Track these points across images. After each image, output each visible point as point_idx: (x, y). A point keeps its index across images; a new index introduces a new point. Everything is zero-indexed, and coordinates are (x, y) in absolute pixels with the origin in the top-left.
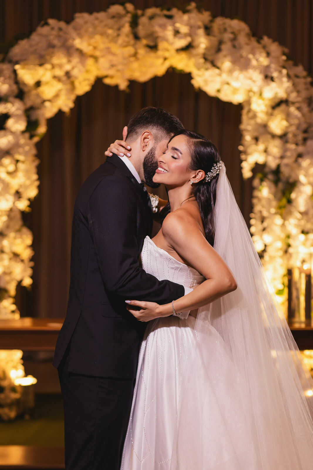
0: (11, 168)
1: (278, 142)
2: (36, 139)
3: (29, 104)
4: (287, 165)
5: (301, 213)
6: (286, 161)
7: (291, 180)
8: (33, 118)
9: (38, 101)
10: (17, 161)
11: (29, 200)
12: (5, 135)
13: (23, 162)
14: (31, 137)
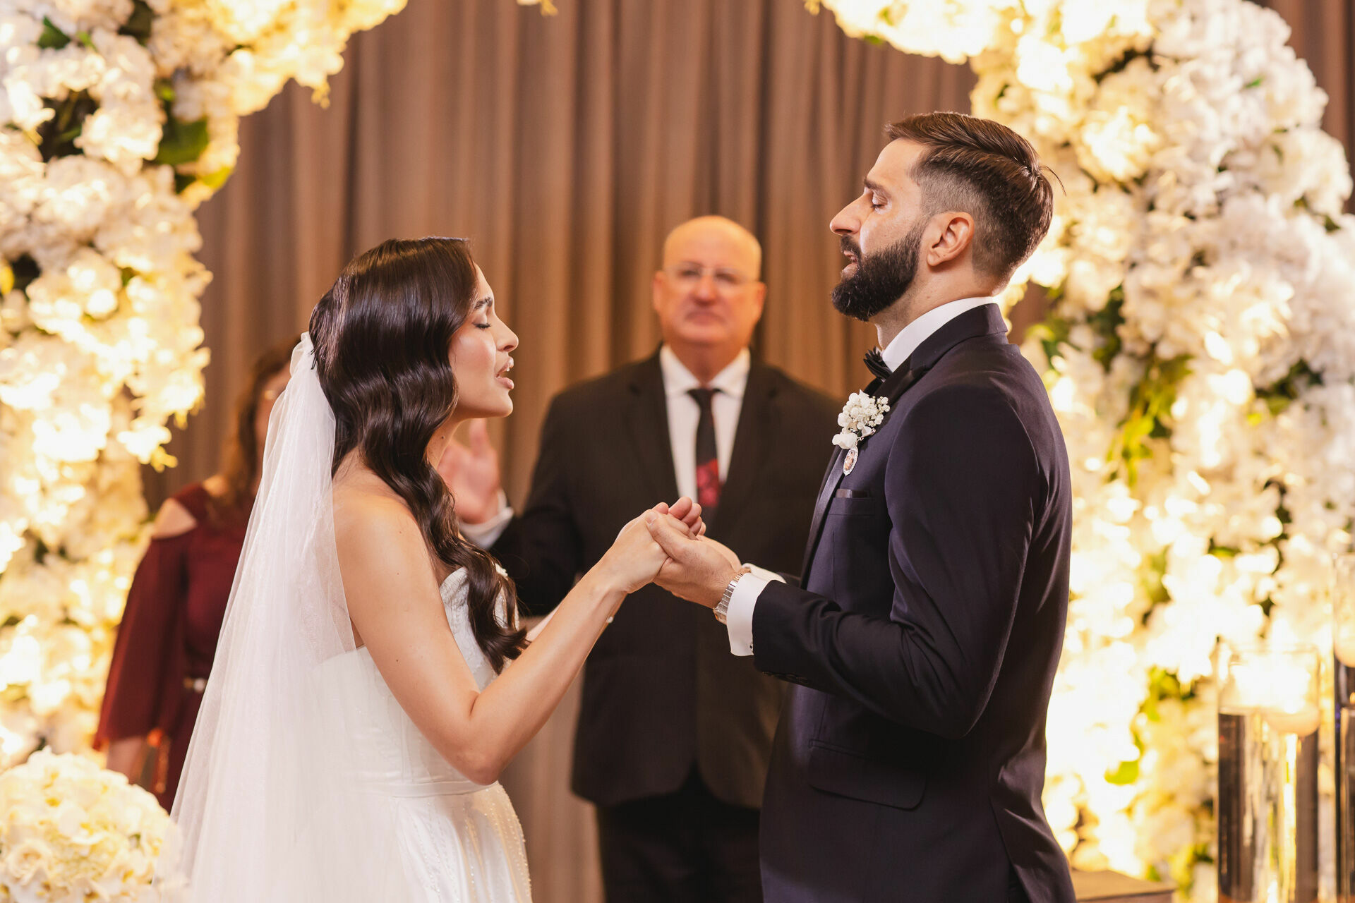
0: (103, 301)
1: (1117, 206)
2: (199, 193)
3: (171, 60)
4: (1150, 293)
5: (1205, 474)
6: (1147, 276)
7: (1166, 351)
8: (188, 111)
9: (210, 46)
10: (127, 274)
11: (170, 422)
12: (80, 177)
13: (148, 279)
14: (181, 183)
